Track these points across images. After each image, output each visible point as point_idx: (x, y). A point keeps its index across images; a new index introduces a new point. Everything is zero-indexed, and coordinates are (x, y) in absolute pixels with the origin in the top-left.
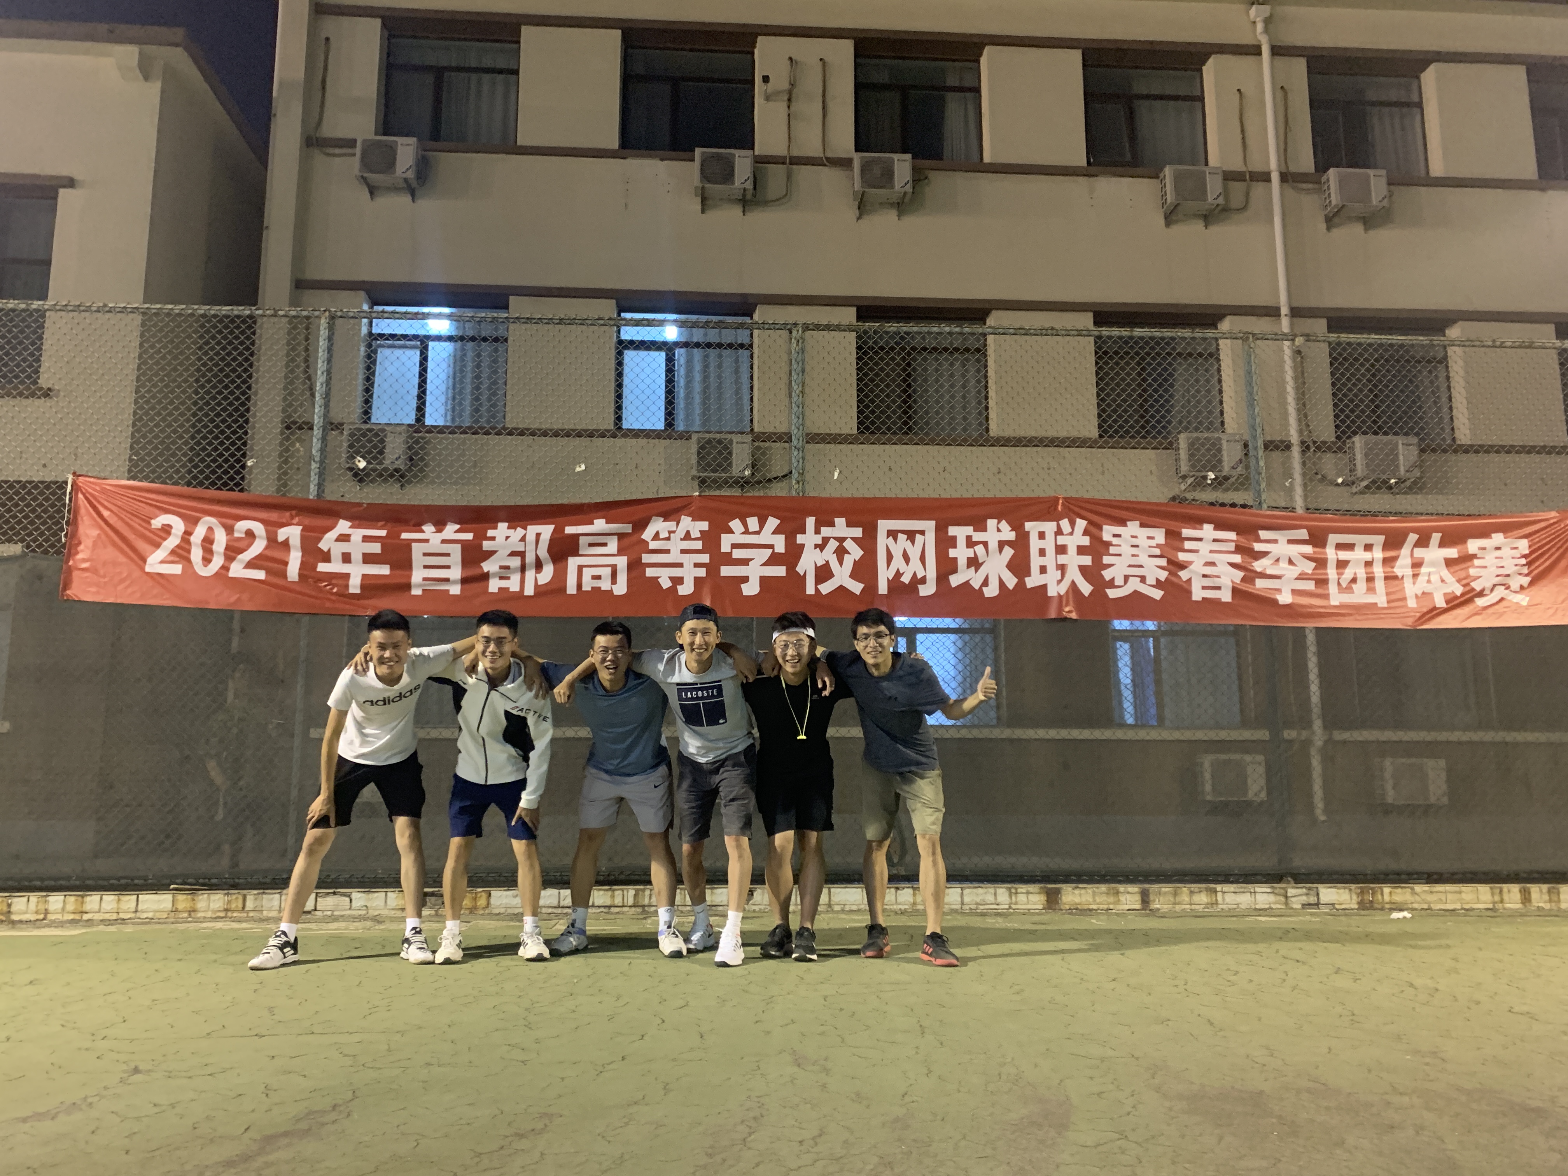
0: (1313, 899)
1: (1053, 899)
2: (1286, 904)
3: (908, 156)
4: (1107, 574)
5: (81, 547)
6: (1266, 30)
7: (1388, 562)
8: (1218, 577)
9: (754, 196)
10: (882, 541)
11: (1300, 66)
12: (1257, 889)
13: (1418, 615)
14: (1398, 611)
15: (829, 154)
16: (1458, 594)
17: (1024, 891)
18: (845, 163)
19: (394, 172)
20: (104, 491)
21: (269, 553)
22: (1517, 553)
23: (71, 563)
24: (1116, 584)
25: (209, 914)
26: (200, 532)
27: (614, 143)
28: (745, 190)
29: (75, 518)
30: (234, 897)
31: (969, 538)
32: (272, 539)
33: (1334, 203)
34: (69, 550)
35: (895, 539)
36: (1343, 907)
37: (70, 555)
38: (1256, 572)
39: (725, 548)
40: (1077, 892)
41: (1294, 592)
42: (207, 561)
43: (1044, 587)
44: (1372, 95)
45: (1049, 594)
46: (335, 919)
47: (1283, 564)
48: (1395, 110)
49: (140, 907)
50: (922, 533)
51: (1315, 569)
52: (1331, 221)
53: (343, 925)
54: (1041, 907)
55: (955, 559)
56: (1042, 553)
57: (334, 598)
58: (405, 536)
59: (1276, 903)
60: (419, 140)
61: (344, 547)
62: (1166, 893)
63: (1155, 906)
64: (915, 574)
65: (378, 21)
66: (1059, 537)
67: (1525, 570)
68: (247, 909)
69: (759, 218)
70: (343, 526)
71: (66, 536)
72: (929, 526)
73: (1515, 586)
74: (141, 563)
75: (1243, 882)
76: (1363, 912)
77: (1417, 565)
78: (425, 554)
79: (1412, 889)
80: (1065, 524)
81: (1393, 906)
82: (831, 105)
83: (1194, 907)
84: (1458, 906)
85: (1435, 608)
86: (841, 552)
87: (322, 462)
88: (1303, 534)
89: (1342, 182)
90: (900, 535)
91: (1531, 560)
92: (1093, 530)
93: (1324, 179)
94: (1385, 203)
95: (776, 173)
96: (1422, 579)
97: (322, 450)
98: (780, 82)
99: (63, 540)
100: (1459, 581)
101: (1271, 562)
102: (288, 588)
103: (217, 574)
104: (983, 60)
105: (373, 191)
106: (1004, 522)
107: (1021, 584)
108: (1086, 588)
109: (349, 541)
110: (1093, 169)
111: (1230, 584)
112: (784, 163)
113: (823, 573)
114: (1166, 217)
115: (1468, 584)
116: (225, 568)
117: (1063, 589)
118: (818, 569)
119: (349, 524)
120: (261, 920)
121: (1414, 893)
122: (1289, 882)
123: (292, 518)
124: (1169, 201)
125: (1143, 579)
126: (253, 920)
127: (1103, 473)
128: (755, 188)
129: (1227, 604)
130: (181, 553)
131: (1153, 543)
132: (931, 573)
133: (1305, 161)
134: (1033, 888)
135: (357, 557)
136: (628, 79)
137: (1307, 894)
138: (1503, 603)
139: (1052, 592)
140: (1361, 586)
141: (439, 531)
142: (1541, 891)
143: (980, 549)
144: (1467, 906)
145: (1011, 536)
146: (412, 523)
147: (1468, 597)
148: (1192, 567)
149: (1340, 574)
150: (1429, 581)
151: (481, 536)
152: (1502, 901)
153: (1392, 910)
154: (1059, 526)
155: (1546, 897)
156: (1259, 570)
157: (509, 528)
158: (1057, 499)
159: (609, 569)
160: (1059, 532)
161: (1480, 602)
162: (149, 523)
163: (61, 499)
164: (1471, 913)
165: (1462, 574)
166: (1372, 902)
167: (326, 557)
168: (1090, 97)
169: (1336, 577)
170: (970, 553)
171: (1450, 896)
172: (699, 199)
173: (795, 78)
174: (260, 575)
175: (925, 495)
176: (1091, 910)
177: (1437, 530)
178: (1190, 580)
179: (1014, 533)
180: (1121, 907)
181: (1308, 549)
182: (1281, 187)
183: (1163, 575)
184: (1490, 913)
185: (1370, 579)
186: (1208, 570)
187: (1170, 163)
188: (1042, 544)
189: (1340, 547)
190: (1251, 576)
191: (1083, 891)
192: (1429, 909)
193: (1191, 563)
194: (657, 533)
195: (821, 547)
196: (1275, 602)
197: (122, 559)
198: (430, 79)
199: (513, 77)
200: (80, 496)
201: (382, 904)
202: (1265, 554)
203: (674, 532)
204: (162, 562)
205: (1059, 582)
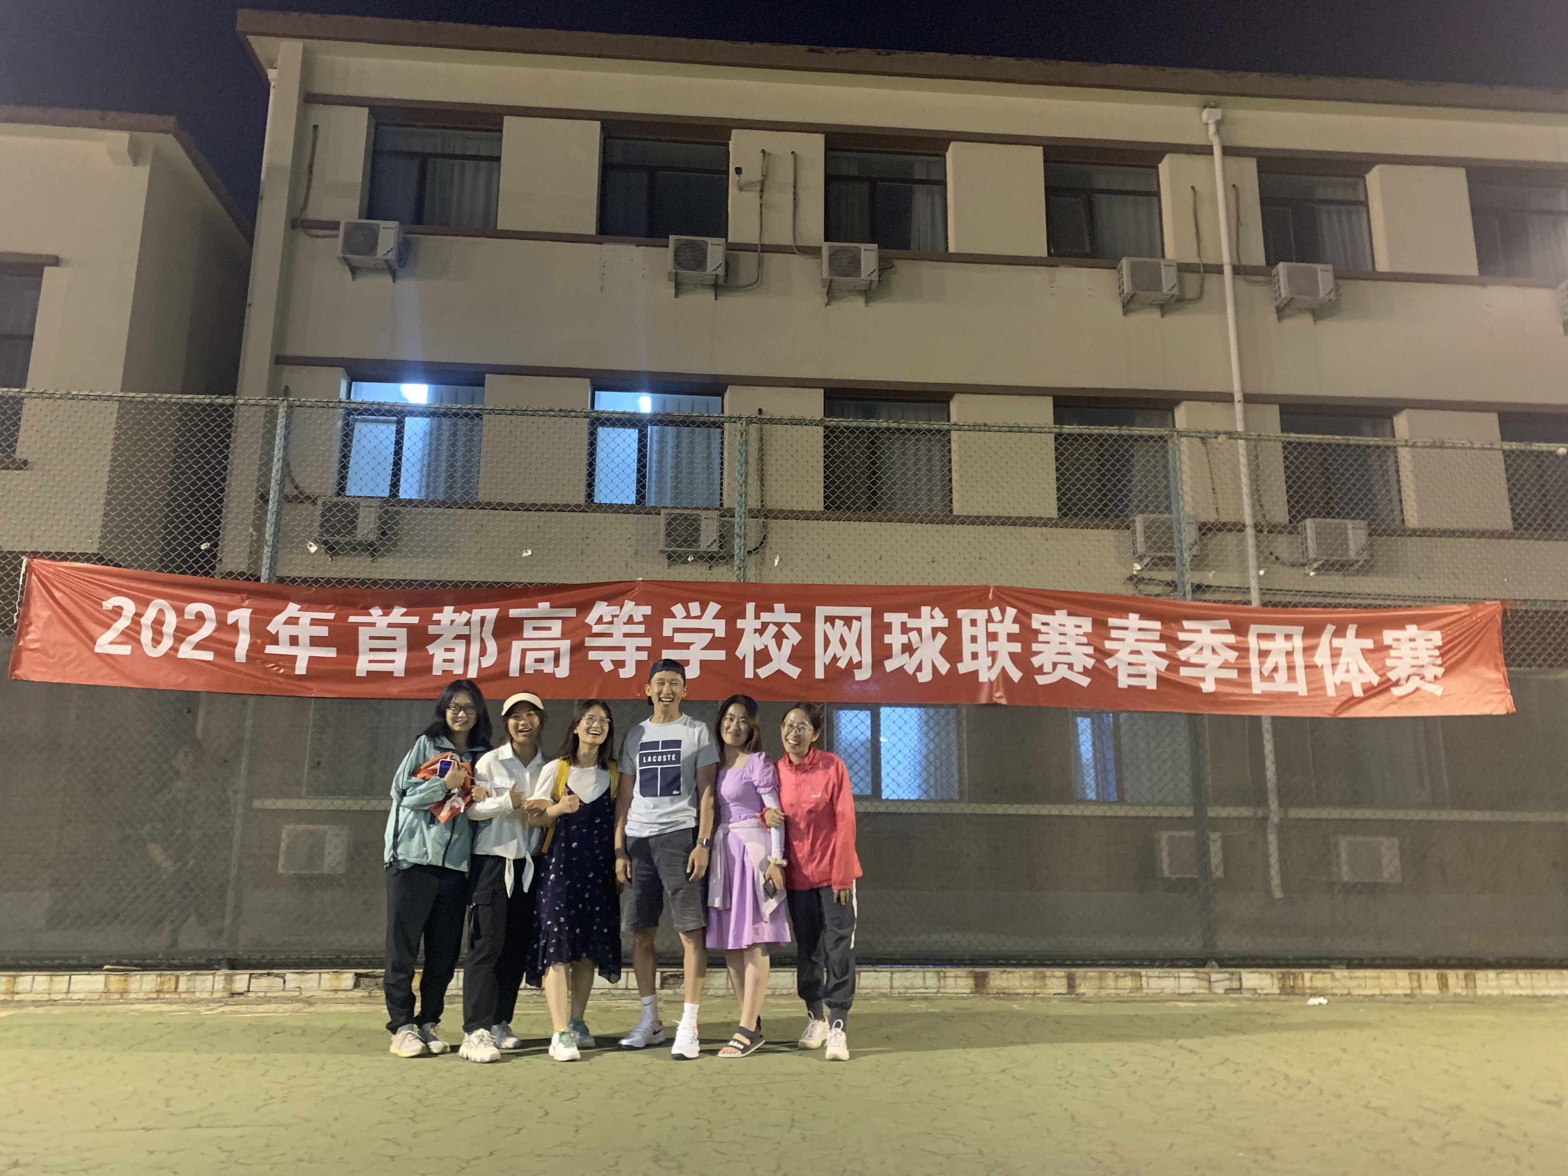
0: (1236, 984)
1: (980, 982)
2: (1210, 989)
3: (875, 246)
4: (1036, 661)
5: (32, 628)
6: (1218, 131)
7: (1309, 650)
8: (1144, 665)
9: (726, 281)
10: (820, 627)
11: (1250, 166)
12: (1182, 974)
13: (1338, 704)
14: (1318, 699)
15: (800, 243)
16: (1375, 684)
17: (952, 974)
18: (814, 252)
19: (375, 254)
20: (57, 573)
21: (218, 635)
22: (1431, 645)
23: (21, 643)
24: (1045, 670)
25: (141, 996)
26: (150, 614)
27: (590, 227)
28: (716, 275)
29: (28, 599)
30: (167, 978)
31: (904, 624)
32: (221, 623)
33: (1283, 295)
34: (20, 631)
35: (833, 625)
36: (1265, 992)
37: (20, 636)
38: (1179, 660)
39: (667, 632)
40: (1004, 976)
41: (1218, 681)
42: (156, 642)
43: (975, 673)
44: (1321, 193)
45: (981, 680)
46: (266, 1000)
47: (1207, 653)
48: (1343, 208)
49: (72, 988)
50: (859, 619)
51: (1238, 658)
52: (1282, 312)
53: (273, 1007)
54: (968, 991)
55: (890, 645)
56: (974, 639)
57: (281, 680)
58: (352, 619)
59: (1200, 987)
60: (402, 223)
61: (292, 630)
62: (1091, 978)
63: (1081, 990)
64: (851, 659)
65: (366, 110)
66: (990, 625)
67: (1439, 661)
68: (179, 990)
69: (731, 302)
70: (293, 609)
71: (18, 617)
72: (866, 612)
73: (1429, 676)
74: (89, 642)
75: (1169, 967)
76: (1283, 997)
77: (1335, 653)
78: (371, 638)
79: (1333, 974)
80: (996, 612)
81: (1314, 991)
82: (801, 195)
83: (1119, 991)
84: (1377, 992)
85: (1353, 698)
86: (779, 637)
87: (274, 546)
88: (1225, 624)
89: (1290, 274)
90: (837, 621)
91: (1444, 651)
92: (1022, 617)
93: (1274, 272)
94: (1332, 296)
95: (748, 260)
96: (1341, 668)
97: (275, 534)
98: (752, 173)
99: (15, 621)
100: (1376, 671)
101: (1196, 650)
102: (236, 669)
103: (166, 654)
104: (949, 155)
105: (354, 271)
106: (937, 609)
107: (953, 670)
108: (1016, 675)
109: (297, 624)
110: (1056, 260)
111: (1155, 673)
112: (756, 251)
113: (762, 657)
114: (1124, 306)
115: (1385, 674)
116: (174, 649)
117: (994, 674)
118: (756, 653)
119: (299, 607)
120: (193, 1002)
121: (1333, 978)
122: (1212, 967)
123: (243, 601)
124: (1126, 291)
125: (1071, 666)
126: (185, 1001)
127: (1032, 563)
128: (727, 275)
129: (1153, 691)
130: (131, 635)
131: (1080, 631)
132: (867, 659)
133: (1256, 255)
134: (961, 971)
135: (304, 639)
136: (606, 168)
137: (1230, 979)
138: (1417, 693)
139: (983, 677)
140: (1282, 675)
141: (386, 614)
142: (1457, 977)
143: (914, 635)
144: (1386, 992)
145: (944, 623)
146: (360, 606)
147: (1385, 686)
148: (1118, 655)
149: (1262, 664)
150: (1348, 671)
151: (427, 620)
152: (1420, 987)
153: (1313, 995)
154: (990, 614)
155: (1463, 983)
156: (1183, 658)
157: (454, 612)
158: (988, 588)
159: (552, 653)
160: (990, 620)
161: (1396, 692)
162: (101, 606)
163: (14, 580)
164: (1388, 999)
165: (1380, 666)
166: (1292, 987)
167: (274, 640)
168: (1049, 190)
169: (1258, 666)
170: (904, 639)
171: (1369, 982)
172: (673, 284)
173: (767, 169)
174: (209, 656)
175: (861, 582)
176: (1018, 994)
177: (1353, 621)
178: (1116, 667)
179: (946, 620)
180: (1047, 991)
181: (1231, 639)
182: (1234, 278)
183: (1090, 663)
184: (1408, 999)
185: (1291, 668)
186: (1134, 659)
187: (1129, 256)
188: (973, 631)
189: (1261, 636)
190: (1175, 664)
191: (1010, 975)
192: (1349, 994)
193: (1117, 651)
194: (601, 617)
195: (761, 631)
196: (1198, 690)
197: (72, 640)
198: (415, 164)
199: (494, 164)
200: (34, 577)
201: (316, 985)
202: (1189, 643)
203: (617, 616)
204: (111, 643)
205: (990, 668)
